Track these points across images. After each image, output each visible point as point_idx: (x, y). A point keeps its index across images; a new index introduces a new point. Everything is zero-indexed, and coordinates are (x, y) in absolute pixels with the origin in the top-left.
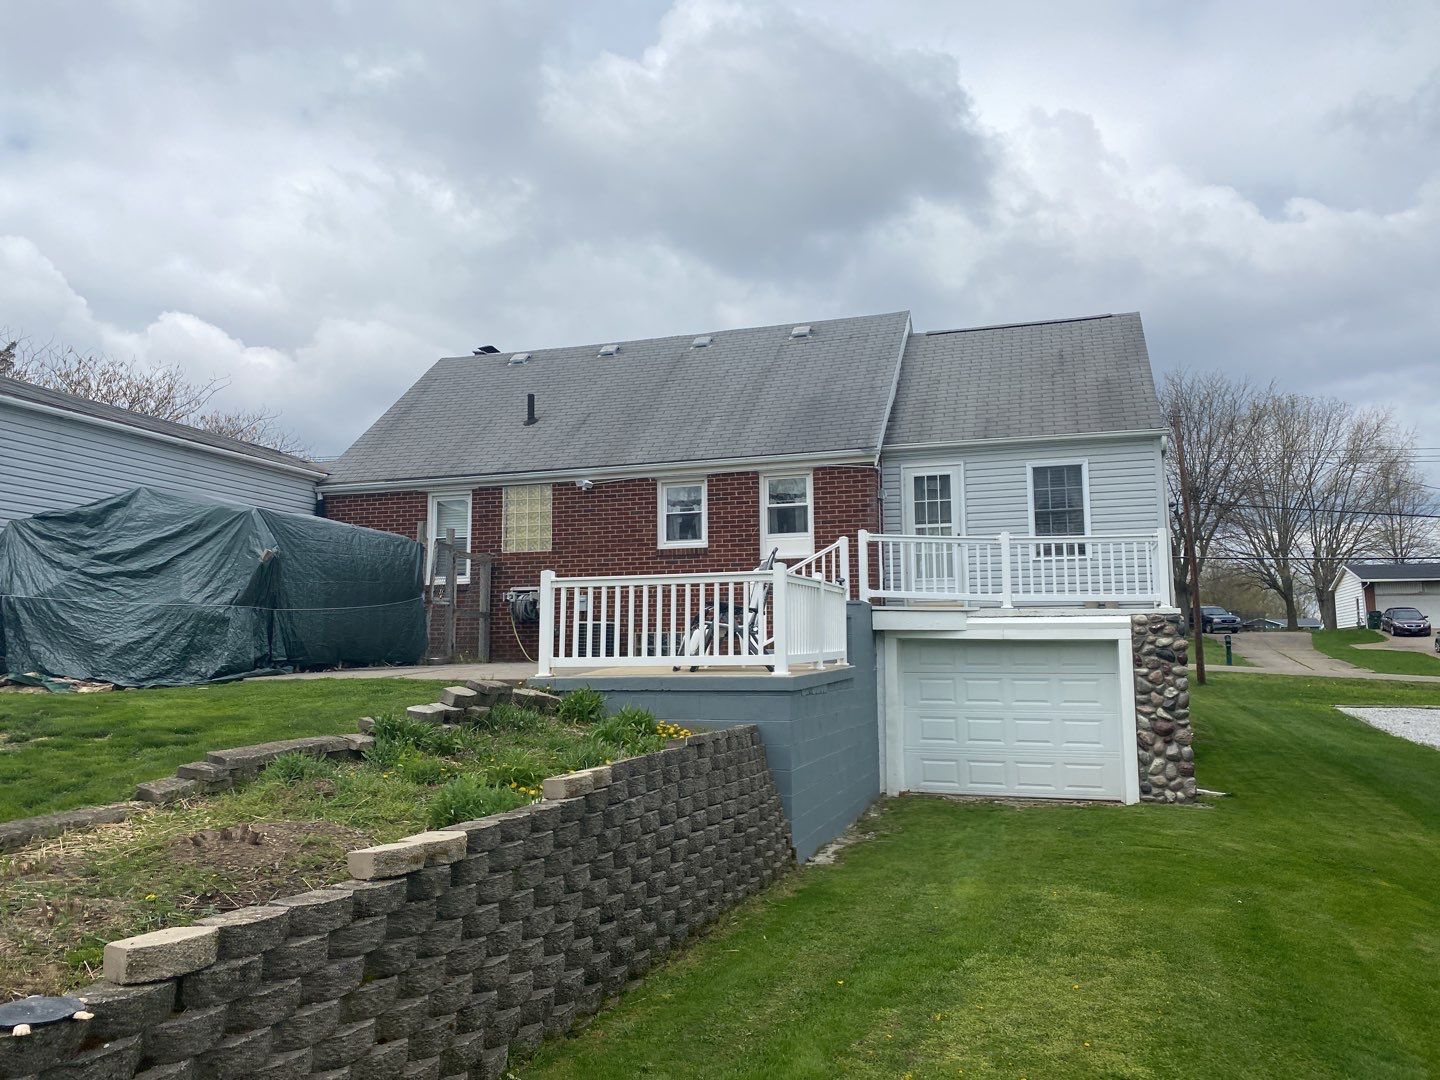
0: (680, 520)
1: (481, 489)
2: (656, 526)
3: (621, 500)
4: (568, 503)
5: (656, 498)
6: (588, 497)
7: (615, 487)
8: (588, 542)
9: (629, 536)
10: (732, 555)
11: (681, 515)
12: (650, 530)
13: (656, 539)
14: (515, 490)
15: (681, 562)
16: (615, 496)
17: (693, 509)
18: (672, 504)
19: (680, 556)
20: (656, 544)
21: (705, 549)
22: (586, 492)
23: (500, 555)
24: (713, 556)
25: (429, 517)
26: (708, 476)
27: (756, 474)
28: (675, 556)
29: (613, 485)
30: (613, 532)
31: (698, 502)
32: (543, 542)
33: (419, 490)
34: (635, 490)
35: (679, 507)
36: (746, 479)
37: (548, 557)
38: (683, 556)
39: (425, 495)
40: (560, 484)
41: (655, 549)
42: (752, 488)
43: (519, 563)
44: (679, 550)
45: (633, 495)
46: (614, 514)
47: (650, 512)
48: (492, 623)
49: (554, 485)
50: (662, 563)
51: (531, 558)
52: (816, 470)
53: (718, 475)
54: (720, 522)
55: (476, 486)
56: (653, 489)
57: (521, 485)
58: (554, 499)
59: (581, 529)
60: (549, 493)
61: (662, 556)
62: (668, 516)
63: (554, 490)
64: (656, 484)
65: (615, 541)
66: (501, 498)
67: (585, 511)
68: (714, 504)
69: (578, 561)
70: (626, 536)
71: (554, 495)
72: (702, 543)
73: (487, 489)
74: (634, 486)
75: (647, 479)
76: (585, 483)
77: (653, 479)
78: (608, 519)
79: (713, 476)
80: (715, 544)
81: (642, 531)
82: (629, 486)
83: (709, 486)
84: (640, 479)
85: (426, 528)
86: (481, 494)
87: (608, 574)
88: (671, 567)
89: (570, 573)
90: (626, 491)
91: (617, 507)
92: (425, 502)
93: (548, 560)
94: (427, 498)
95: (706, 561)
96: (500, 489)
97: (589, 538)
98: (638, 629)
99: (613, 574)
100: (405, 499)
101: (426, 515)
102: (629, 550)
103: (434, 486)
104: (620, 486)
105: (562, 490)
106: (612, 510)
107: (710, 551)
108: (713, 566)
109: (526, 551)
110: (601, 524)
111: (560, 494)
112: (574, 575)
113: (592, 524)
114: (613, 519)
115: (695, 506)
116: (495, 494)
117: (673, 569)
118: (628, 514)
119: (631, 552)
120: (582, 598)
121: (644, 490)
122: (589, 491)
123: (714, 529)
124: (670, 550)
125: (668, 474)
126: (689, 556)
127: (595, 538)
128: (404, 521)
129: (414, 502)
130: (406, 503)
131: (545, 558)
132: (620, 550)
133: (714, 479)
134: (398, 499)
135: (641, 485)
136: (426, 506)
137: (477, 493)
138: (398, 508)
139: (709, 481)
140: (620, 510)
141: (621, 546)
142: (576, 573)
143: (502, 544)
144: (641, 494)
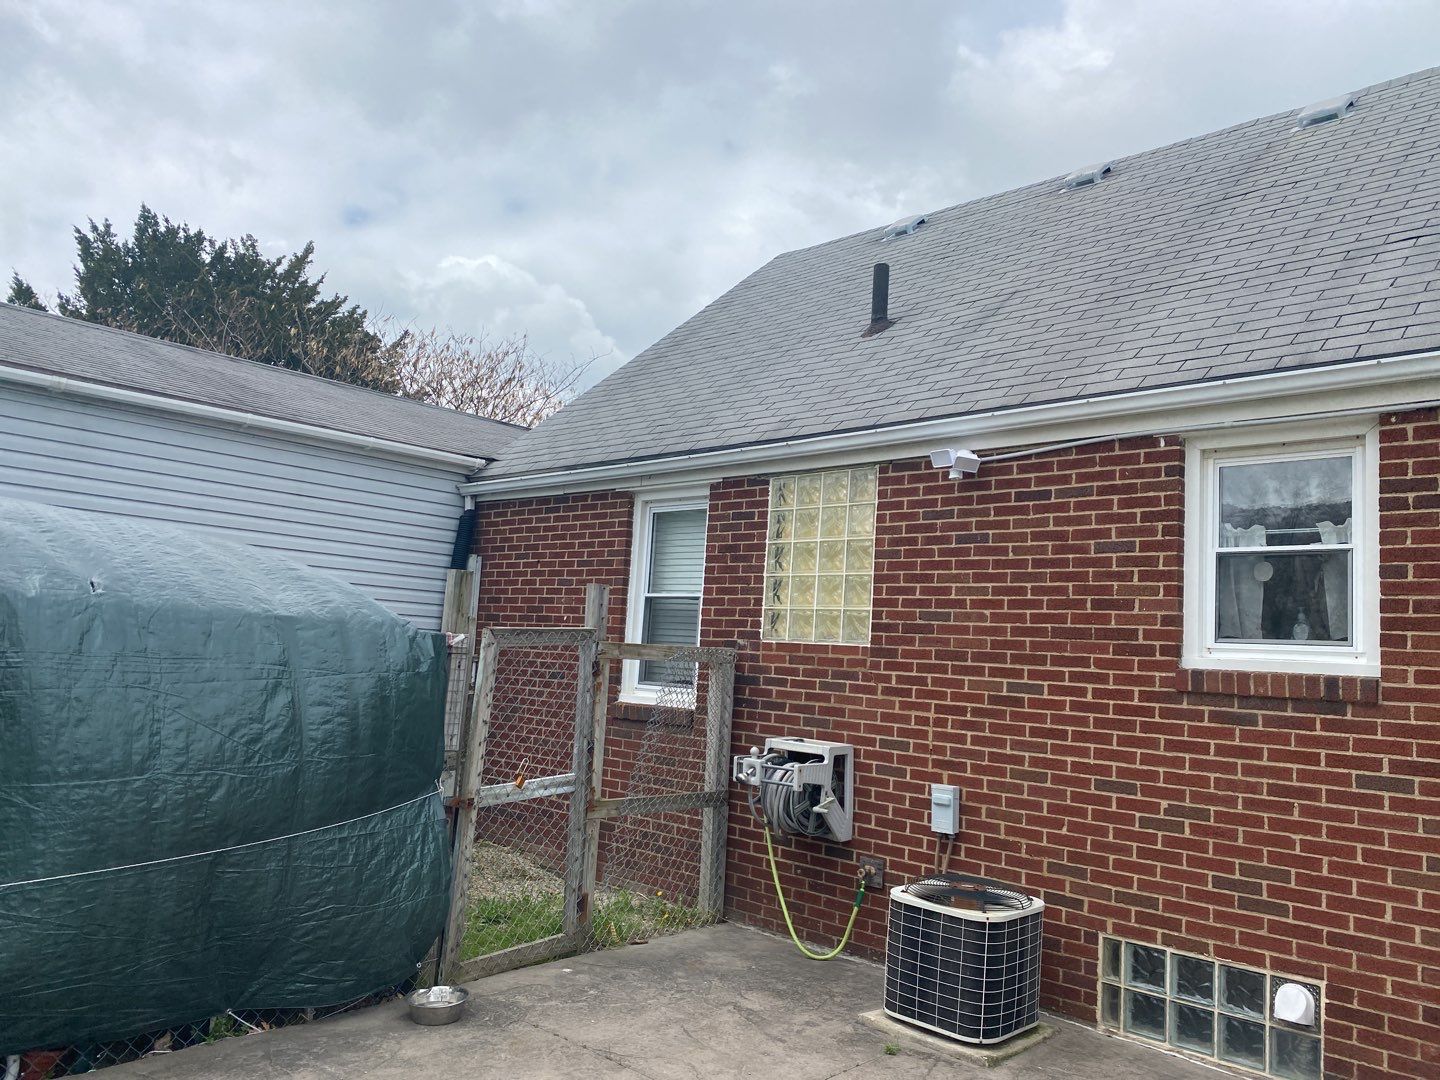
0: (1266, 573)
1: (727, 483)
2: (1180, 591)
3: (1063, 507)
4: (914, 516)
5: (1181, 500)
6: (969, 500)
7: (1047, 467)
8: (965, 630)
9: (1088, 619)
11: (1267, 556)
12: (1159, 605)
13: (1178, 636)
14: (794, 484)
15: (1267, 721)
16: (1047, 494)
17: (1316, 538)
18: (1236, 518)
19: (1264, 701)
20: (1177, 651)
21: (1369, 685)
22: (963, 487)
23: (756, 647)
24: (1404, 713)
25: (635, 548)
26: (1384, 418)
28: (1245, 699)
29: (1039, 462)
30: (1037, 604)
31: (1339, 514)
32: (851, 620)
33: (619, 487)
34: (1110, 475)
35: (1260, 531)
37: (862, 663)
38: (1279, 702)
39: (629, 498)
40: (896, 465)
41: (1174, 666)
43: (795, 672)
44: (1260, 678)
45: (1102, 491)
46: (1043, 550)
47: (1160, 546)
48: (731, 819)
49: (884, 467)
50: (1199, 716)
51: (822, 661)
53: (1426, 413)
54: (1432, 589)
55: (717, 477)
56: (1169, 471)
57: (812, 468)
58: (881, 507)
59: (947, 591)
60: (872, 487)
61: (1198, 695)
62: (1221, 559)
63: (882, 481)
64: (1181, 456)
65: (1042, 632)
66: (765, 504)
67: (960, 540)
68: (1407, 521)
69: (935, 681)
70: (1076, 619)
71: (881, 494)
72: (1355, 658)
73: (737, 482)
74: (1104, 462)
75: (1149, 440)
76: (957, 458)
77: (1171, 439)
78: (1022, 564)
79: (1405, 416)
80: (1412, 669)
81: (1129, 605)
82: (1091, 462)
83: (1384, 453)
84: (1127, 442)
85: (626, 573)
86: (727, 496)
87: (1020, 731)
88: (1230, 735)
89: (914, 713)
90: (1081, 478)
91: (1051, 528)
92: (631, 514)
93: (860, 670)
94: (632, 504)
95: (1371, 728)
96: (762, 481)
97: (968, 616)
98: (1110, 922)
99: (1034, 732)
100: (594, 507)
101: (629, 544)
102: (1084, 662)
103: (642, 477)
104: (1062, 466)
105: (899, 480)
106: (1036, 536)
107: (1390, 694)
108: (1404, 749)
109: (812, 641)
110: (1001, 578)
111: (896, 493)
112: (925, 721)
113: (978, 578)
114: (1037, 564)
115: (1325, 528)
116: (752, 494)
117: (1237, 742)
118: (1084, 550)
119: (1093, 669)
120: (943, 793)
121: (1141, 473)
122: (970, 481)
123: (1410, 614)
124: (1228, 676)
125: (1227, 419)
126: (1298, 702)
127: (982, 618)
128: (590, 555)
129: (612, 515)
130: (595, 517)
131: (853, 663)
132: (1056, 661)
133: (1410, 427)
134: (584, 508)
135: (1134, 459)
136: (630, 524)
137: (717, 492)
138: (583, 527)
139: (1385, 436)
140: (1062, 536)
141: (1060, 647)
142: (932, 715)
143: (762, 619)
144: (1131, 488)
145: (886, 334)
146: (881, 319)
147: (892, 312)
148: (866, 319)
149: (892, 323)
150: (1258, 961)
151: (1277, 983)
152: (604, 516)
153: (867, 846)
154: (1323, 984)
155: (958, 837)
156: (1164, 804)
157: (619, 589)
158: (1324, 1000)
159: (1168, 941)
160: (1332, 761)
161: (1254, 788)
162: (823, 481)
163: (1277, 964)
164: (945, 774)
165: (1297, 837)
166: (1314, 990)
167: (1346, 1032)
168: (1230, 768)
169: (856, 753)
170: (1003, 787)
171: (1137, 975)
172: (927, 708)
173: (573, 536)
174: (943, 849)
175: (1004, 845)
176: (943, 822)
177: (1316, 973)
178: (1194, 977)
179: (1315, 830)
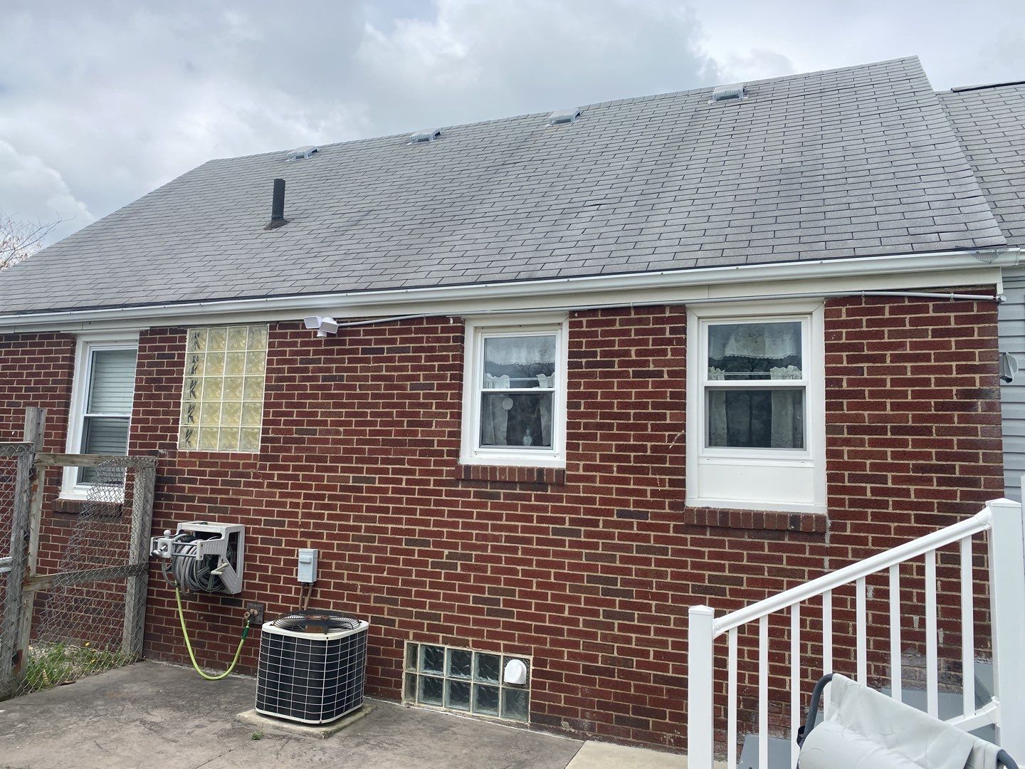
0: (508, 404)
1: (154, 331)
2: (459, 415)
3: (391, 359)
4: (294, 361)
5: (462, 358)
6: (331, 352)
7: (382, 332)
8: (326, 441)
9: (404, 433)
10: (619, 491)
11: (511, 395)
12: (447, 424)
13: (458, 444)
14: (207, 334)
15: (507, 496)
16: (382, 351)
17: (537, 384)
18: (494, 370)
19: (504, 484)
20: (456, 454)
21: (560, 472)
22: (328, 343)
23: (173, 455)
24: (577, 489)
25: (76, 379)
26: (572, 313)
27: (681, 309)
28: (494, 483)
29: (377, 328)
30: (373, 424)
31: (549, 370)
32: (247, 434)
33: (63, 330)
34: (421, 340)
35: (507, 379)
36: (656, 321)
37: (254, 466)
38: (510, 484)
39: (72, 339)
40: (283, 325)
41: (454, 463)
42: (669, 342)
43: (203, 473)
44: (503, 469)
45: (416, 350)
46: (378, 387)
47: (449, 387)
48: (150, 584)
49: (273, 325)
50: (467, 494)
51: (223, 465)
52: (833, 303)
53: (593, 312)
54: (593, 416)
55: (146, 326)
56: (455, 339)
57: (218, 324)
58: (270, 354)
59: (315, 414)
60: (264, 338)
61: (467, 481)
62: (484, 395)
63: (271, 336)
64: (462, 330)
65: (376, 442)
66: (183, 348)
67: (325, 379)
68: (581, 375)
69: (305, 477)
70: (398, 433)
71: (271, 345)
72: (553, 457)
73: (162, 331)
74: (417, 331)
75: (444, 319)
76: (323, 323)
77: (457, 319)
78: (365, 396)
79: (582, 313)
80: (582, 463)
81: (429, 424)
82: (409, 331)
83: (572, 335)
84: (431, 319)
85: (68, 397)
86: (153, 340)
87: (359, 509)
88: (485, 506)
89: (289, 500)
90: (403, 341)
91: (384, 373)
92: (73, 352)
93: (252, 471)
94: (74, 344)
95: (560, 499)
96: (182, 330)
97: (328, 432)
98: (411, 632)
99: (369, 509)
100: (41, 345)
101: (71, 375)
102: (401, 462)
103: (83, 323)
104: (392, 332)
105: (284, 336)
106: (375, 378)
107: (571, 478)
108: (576, 511)
109: (217, 450)
110: (351, 405)
111: (281, 344)
112: (296, 505)
113: (336, 405)
114: (375, 396)
115: (541, 378)
116: (174, 340)
117: (489, 510)
118: (403, 388)
119: (406, 466)
120: (306, 555)
121: (438, 340)
122: (331, 339)
123: (582, 430)
124: (484, 469)
125: (489, 308)
126: (524, 485)
127: (338, 433)
128: (37, 382)
129: (57, 352)
130: (41, 352)
131: (246, 466)
132: (385, 461)
133: (584, 320)
134: (32, 345)
135: (434, 330)
136: (72, 359)
137: (145, 337)
138: (30, 360)
139: (572, 325)
140: (390, 378)
141: (387, 452)
142: (301, 501)
143: (178, 434)
144: (432, 349)
145: (283, 229)
146: (278, 219)
147: (286, 215)
148: (268, 217)
149: (286, 222)
150: (497, 647)
151: (507, 659)
152: (50, 352)
153: (252, 596)
154: (531, 658)
155: (316, 584)
156: (446, 552)
157: (61, 410)
158: (532, 667)
159: (446, 641)
160: (540, 520)
161: (497, 539)
162: (228, 332)
163: (508, 649)
164: (309, 541)
165: (519, 568)
166: (526, 662)
167: (542, 686)
168: (484, 527)
169: (247, 531)
170: (347, 547)
171: (427, 665)
172: (298, 496)
173: (22, 367)
174: (305, 593)
175: (347, 587)
176: (306, 574)
177: (527, 651)
178: (460, 663)
179: (529, 562)
